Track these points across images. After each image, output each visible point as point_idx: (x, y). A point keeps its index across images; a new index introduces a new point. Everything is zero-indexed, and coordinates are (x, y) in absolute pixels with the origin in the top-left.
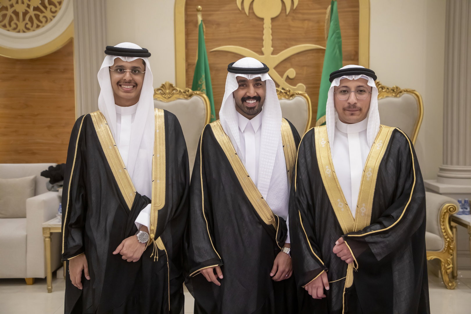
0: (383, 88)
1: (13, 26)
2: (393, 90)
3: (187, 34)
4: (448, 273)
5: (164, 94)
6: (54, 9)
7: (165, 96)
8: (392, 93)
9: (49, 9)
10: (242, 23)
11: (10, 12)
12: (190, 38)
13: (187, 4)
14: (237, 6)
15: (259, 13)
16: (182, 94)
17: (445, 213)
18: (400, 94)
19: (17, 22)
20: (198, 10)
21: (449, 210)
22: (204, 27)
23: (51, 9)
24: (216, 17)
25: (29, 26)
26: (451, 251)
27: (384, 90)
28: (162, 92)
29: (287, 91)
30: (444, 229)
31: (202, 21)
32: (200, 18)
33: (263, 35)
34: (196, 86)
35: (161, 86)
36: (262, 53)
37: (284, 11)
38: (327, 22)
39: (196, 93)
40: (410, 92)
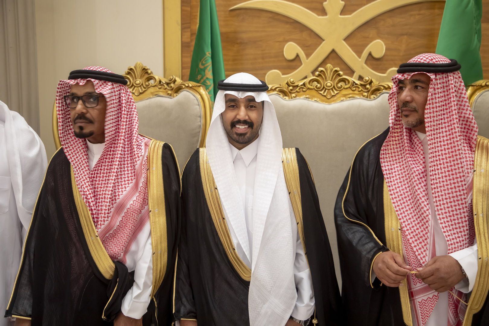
7: (133, 90)
16: (164, 86)
29: (367, 82)
35: (127, 70)
36: (323, 12)
39: (187, 85)
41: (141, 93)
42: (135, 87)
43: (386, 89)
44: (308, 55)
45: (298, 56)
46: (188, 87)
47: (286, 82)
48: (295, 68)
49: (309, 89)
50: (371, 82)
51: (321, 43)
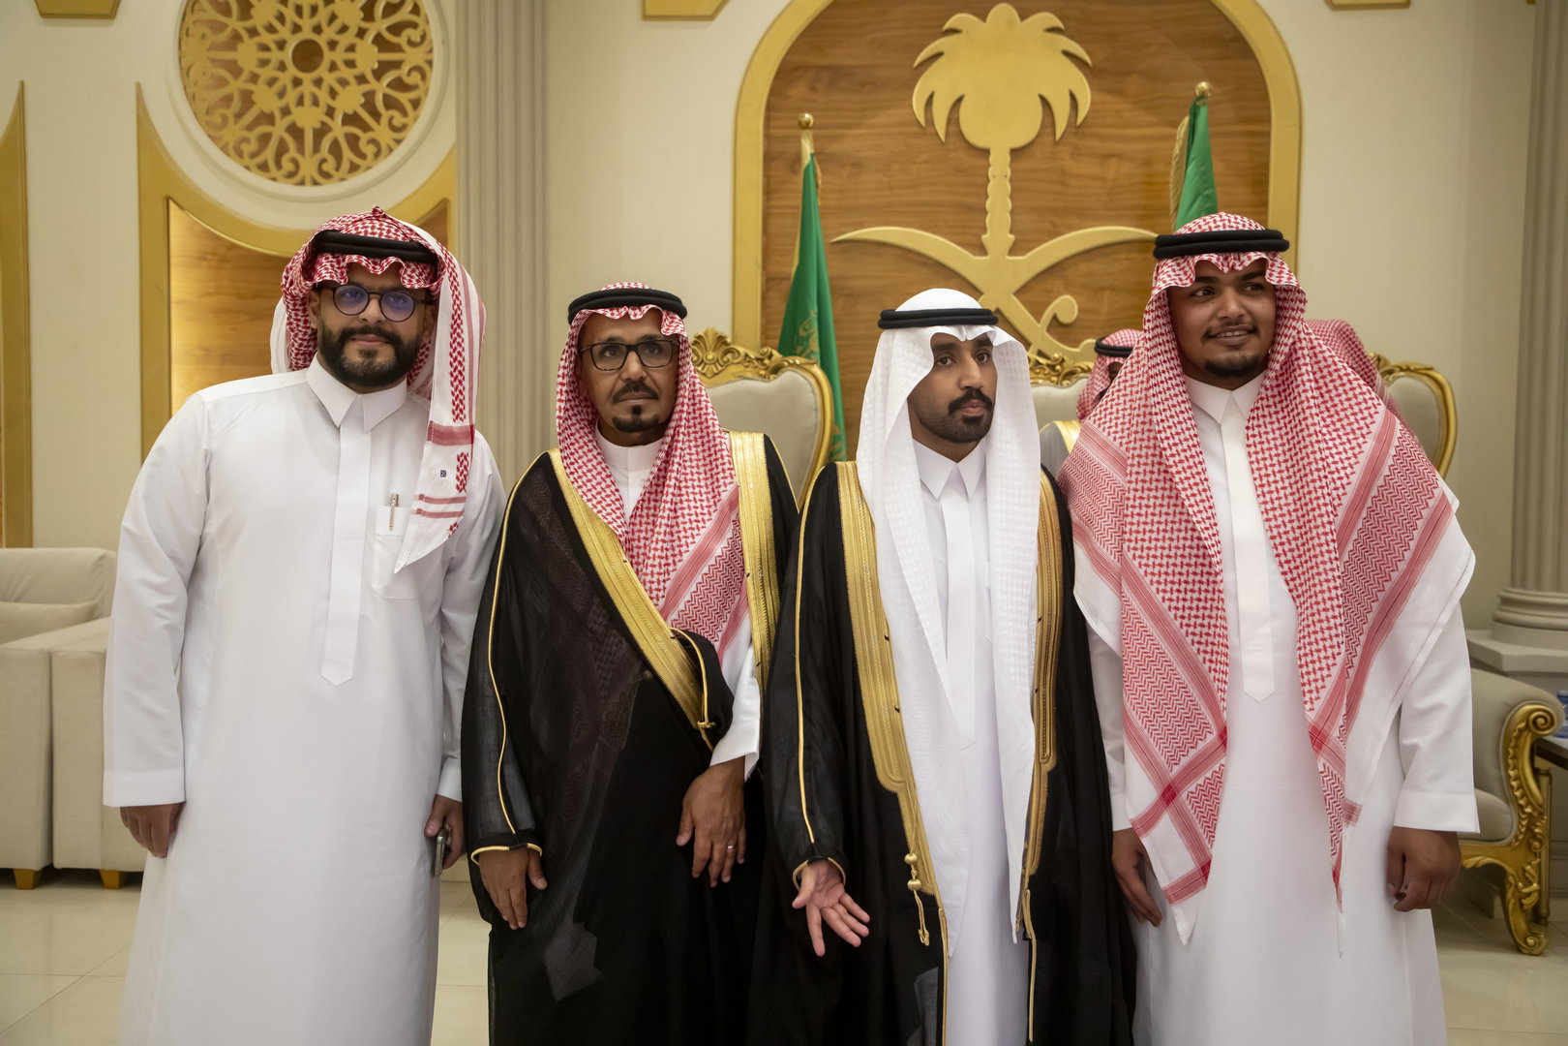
1: (288, 166)
3: (768, 192)
4: (1525, 908)
5: (700, 364)
6: (398, 120)
7: (703, 369)
9: (384, 121)
10: (926, 162)
11: (279, 130)
12: (773, 203)
13: (769, 108)
14: (913, 112)
15: (975, 133)
16: (753, 363)
17: (1521, 731)
19: (298, 157)
20: (806, 126)
21: (1532, 724)
22: (818, 172)
23: (391, 119)
24: (849, 144)
25: (329, 167)
26: (1536, 844)
29: (1057, 360)
30: (1517, 778)
31: (812, 155)
32: (807, 148)
33: (987, 196)
34: (791, 344)
36: (981, 250)
37: (1049, 130)
38: (1177, 163)
39: (791, 362)
40: (1416, 371)
41: (715, 374)
42: (705, 364)
43: (1083, 371)
46: (795, 363)
50: (1063, 360)
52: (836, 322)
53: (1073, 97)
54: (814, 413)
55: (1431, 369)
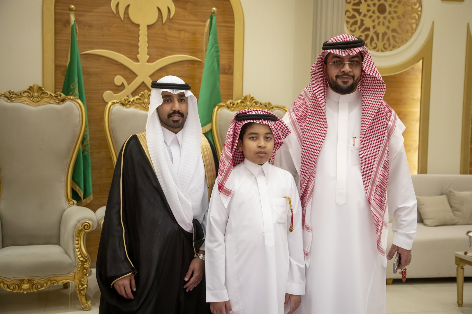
0: (256, 103)
2: (266, 106)
3: (56, 34)
5: (31, 98)
7: (33, 99)
8: (265, 108)
10: (117, 27)
14: (111, 9)
15: (134, 18)
16: (54, 98)
18: (271, 109)
20: (71, 10)
22: (77, 27)
24: (88, 18)
27: (258, 105)
28: (29, 95)
31: (74, 21)
32: (73, 18)
33: (139, 41)
34: (67, 90)
35: (28, 88)
36: (137, 60)
37: (160, 20)
38: (206, 35)
39: (69, 98)
40: (280, 108)
41: (38, 101)
42: (34, 97)
44: (129, 84)
45: (123, 84)
46: (70, 99)
47: (124, 99)
48: (121, 91)
49: (136, 103)
51: (136, 78)
52: (84, 83)
53: (169, 9)
54: (78, 117)
55: (285, 107)
